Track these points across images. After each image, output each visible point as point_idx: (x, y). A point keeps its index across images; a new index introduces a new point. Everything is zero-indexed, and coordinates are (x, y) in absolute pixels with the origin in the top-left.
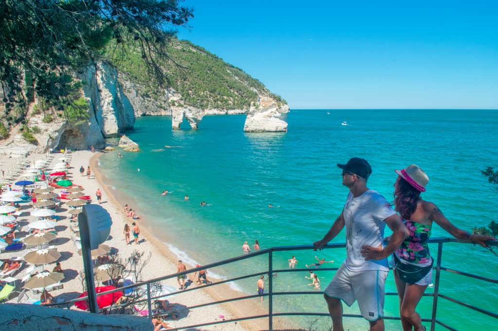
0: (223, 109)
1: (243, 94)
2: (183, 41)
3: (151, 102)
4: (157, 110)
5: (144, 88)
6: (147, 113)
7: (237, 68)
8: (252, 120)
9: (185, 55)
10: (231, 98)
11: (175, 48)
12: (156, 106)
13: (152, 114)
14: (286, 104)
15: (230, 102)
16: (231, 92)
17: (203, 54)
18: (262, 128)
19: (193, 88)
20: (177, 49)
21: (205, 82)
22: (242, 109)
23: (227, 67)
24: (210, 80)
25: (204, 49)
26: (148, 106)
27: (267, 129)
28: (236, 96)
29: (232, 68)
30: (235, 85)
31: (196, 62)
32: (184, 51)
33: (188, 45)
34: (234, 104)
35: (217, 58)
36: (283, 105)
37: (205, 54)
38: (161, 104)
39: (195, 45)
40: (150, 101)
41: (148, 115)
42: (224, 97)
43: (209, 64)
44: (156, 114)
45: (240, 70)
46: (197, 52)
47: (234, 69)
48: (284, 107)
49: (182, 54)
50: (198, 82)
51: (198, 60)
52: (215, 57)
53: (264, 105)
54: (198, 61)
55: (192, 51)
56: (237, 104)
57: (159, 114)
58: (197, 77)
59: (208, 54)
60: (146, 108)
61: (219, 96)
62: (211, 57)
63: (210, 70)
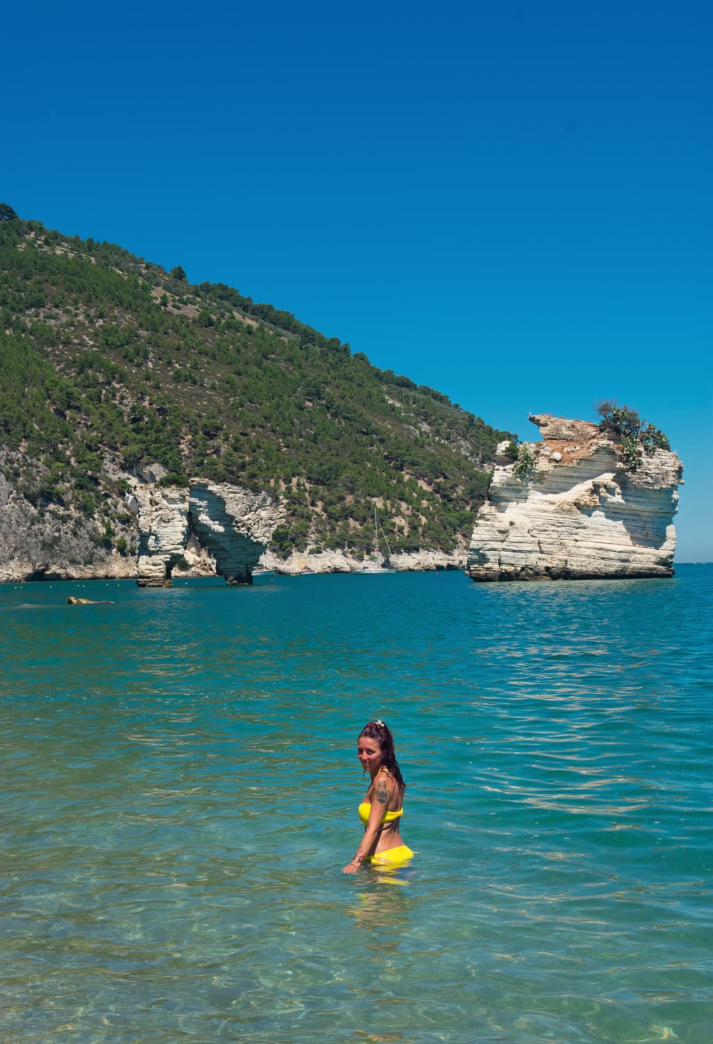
0: (369, 550)
1: (453, 487)
2: (206, 288)
3: (71, 524)
4: (92, 555)
5: (42, 467)
6: (54, 569)
7: (426, 391)
8: (504, 525)
9: (211, 340)
10: (404, 505)
11: (176, 312)
12: (92, 539)
13: (73, 572)
14: (665, 447)
15: (400, 521)
16: (400, 481)
17: (287, 338)
18: (555, 563)
19: (243, 467)
20: (183, 318)
21: (294, 439)
22: (448, 551)
23: (385, 388)
24: (315, 436)
25: (290, 318)
26: (56, 540)
27: (575, 565)
28: (422, 495)
29: (405, 391)
30: (416, 453)
31: (259, 365)
32: (211, 323)
33: (228, 304)
34: (414, 528)
35: (346, 350)
36: (650, 452)
37: (296, 338)
38: (110, 532)
39: (256, 302)
40: (64, 519)
41: (56, 577)
42: (375, 499)
43: (312, 374)
44: (88, 572)
45: (436, 396)
46: (261, 329)
47: (412, 393)
48: (656, 460)
49: (201, 334)
50: (265, 444)
51: (265, 356)
52: (335, 348)
53: (557, 456)
54: (265, 363)
55: (241, 324)
56: (428, 528)
57: (101, 573)
58: (261, 421)
59: (309, 337)
60: (50, 546)
61: (350, 499)
62: (318, 349)
63: (316, 394)
